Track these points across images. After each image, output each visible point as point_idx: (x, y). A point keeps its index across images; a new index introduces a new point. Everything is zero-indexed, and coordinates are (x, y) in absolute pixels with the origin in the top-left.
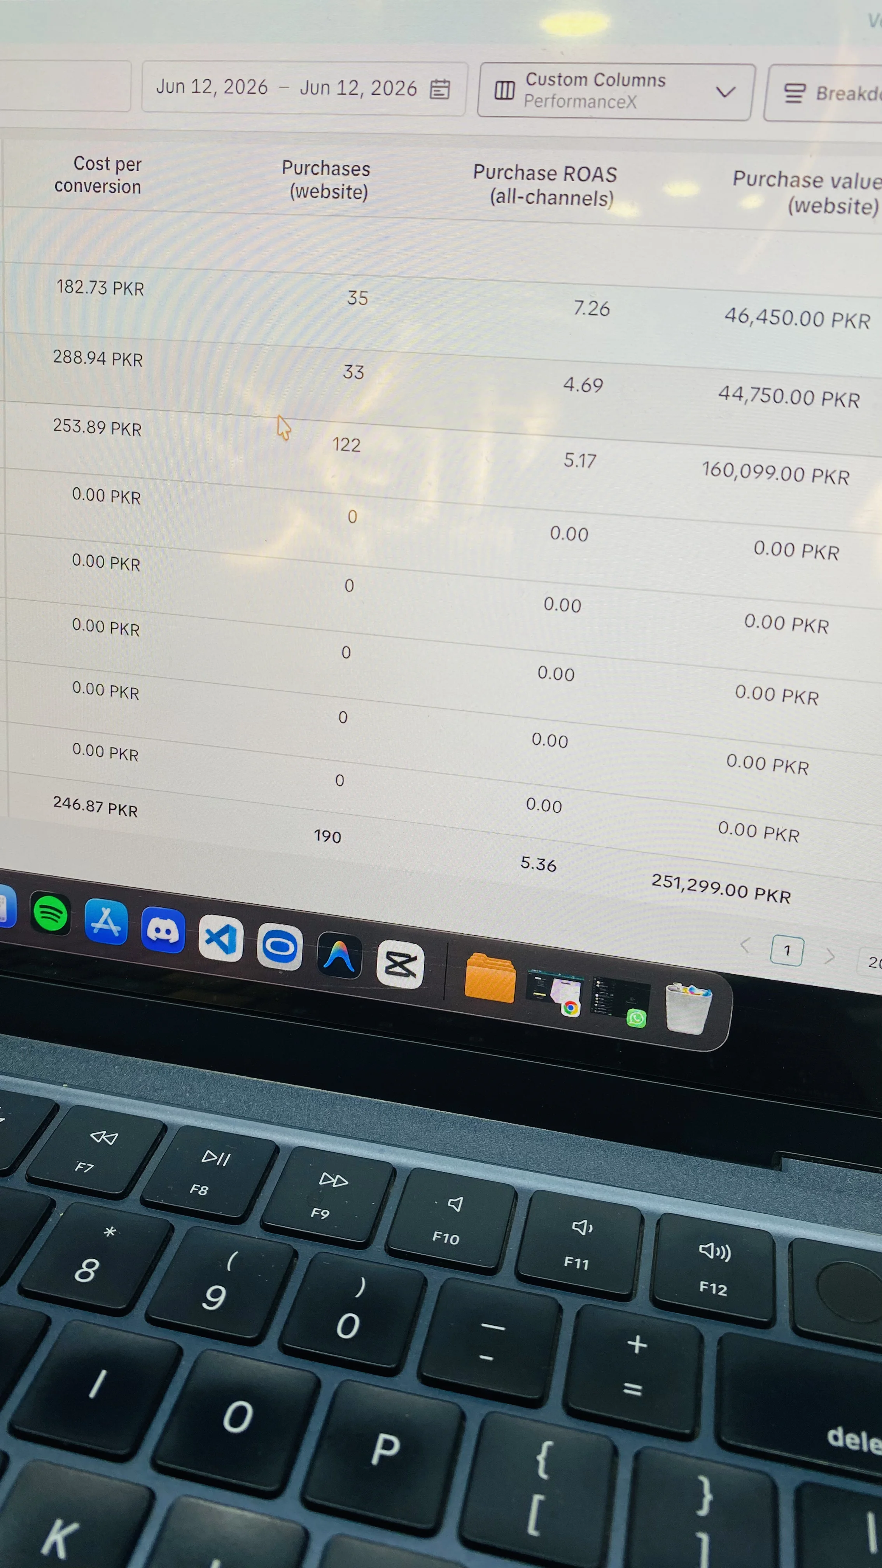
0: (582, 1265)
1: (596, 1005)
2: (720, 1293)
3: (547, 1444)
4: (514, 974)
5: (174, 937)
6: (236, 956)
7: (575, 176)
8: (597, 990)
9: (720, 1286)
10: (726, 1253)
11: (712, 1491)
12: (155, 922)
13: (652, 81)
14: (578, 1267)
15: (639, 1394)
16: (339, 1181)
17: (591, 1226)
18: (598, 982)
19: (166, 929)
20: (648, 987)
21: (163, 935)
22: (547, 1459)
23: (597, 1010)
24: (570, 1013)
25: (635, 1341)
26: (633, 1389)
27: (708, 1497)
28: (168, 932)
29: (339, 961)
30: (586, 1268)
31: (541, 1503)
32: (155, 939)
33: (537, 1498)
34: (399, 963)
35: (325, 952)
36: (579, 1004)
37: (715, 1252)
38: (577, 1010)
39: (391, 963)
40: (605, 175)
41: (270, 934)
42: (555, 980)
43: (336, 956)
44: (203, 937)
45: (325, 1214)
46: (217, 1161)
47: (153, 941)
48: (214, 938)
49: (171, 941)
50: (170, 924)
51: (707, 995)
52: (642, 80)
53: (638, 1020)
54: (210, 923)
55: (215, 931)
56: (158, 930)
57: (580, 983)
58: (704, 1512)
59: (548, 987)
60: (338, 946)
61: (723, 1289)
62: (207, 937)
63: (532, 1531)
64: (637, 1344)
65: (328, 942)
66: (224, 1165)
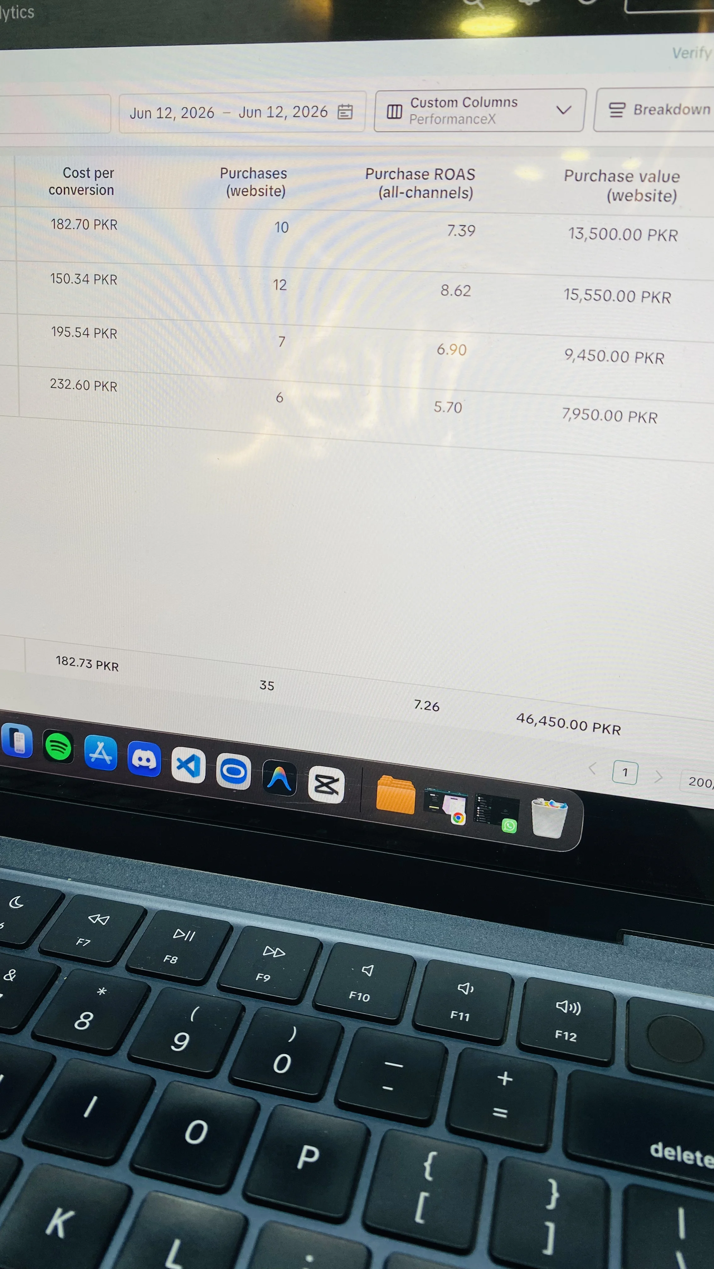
0: (465, 1017)
1: (478, 815)
2: (571, 1040)
3: (432, 1154)
4: (413, 793)
5: (153, 764)
6: (200, 779)
7: (443, 176)
8: (478, 804)
9: (571, 1034)
10: (577, 1009)
11: (559, 1190)
12: (138, 753)
13: (507, 102)
14: (461, 1019)
15: (505, 1116)
16: (278, 953)
17: (472, 987)
18: (479, 798)
19: (146, 758)
20: (518, 801)
21: (144, 763)
22: (432, 1166)
23: (479, 819)
24: (457, 822)
25: (503, 1076)
26: (501, 1113)
27: (555, 1195)
28: (148, 760)
29: (279, 782)
30: (467, 1020)
31: (426, 1199)
32: (138, 766)
33: (423, 1195)
34: (326, 784)
35: (268, 776)
36: (465, 815)
37: (569, 1007)
38: (462, 821)
39: (319, 784)
40: (466, 175)
41: (225, 762)
42: (446, 796)
43: (277, 779)
44: (175, 764)
45: (267, 978)
46: (185, 936)
47: (137, 767)
48: (183, 765)
49: (150, 768)
50: (150, 754)
51: (563, 807)
52: (499, 102)
53: (511, 828)
54: (180, 753)
55: (184, 759)
56: (140, 759)
57: (465, 799)
58: (552, 1206)
59: (440, 803)
60: (278, 771)
61: (573, 1036)
62: (178, 764)
63: (418, 1219)
64: (505, 1078)
65: (271, 767)
66: (190, 940)
